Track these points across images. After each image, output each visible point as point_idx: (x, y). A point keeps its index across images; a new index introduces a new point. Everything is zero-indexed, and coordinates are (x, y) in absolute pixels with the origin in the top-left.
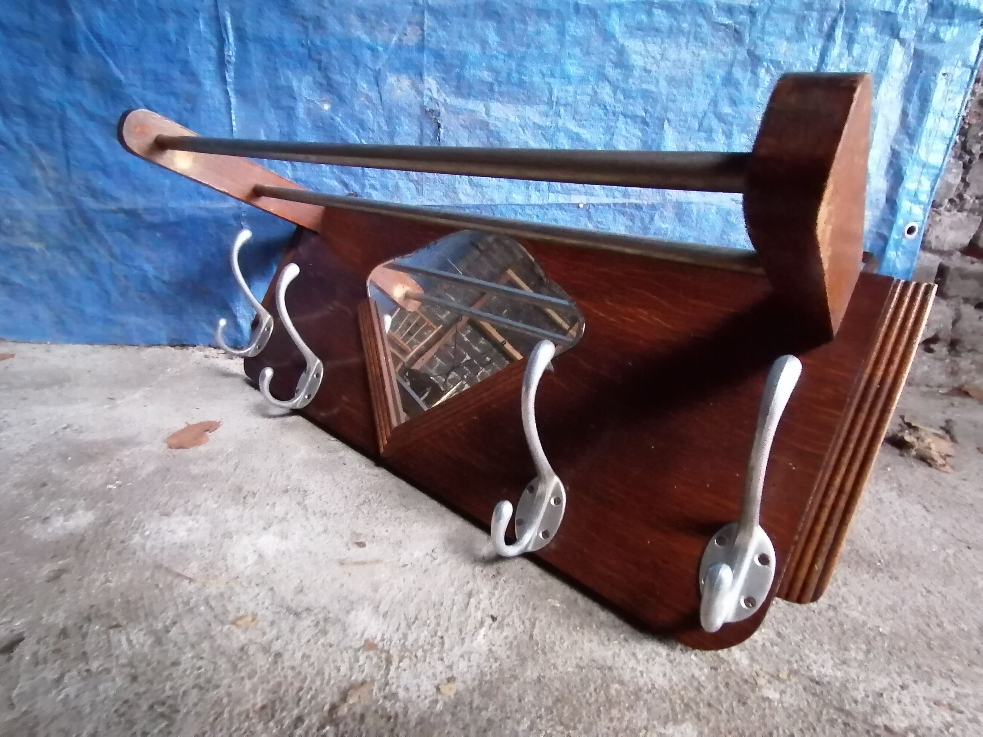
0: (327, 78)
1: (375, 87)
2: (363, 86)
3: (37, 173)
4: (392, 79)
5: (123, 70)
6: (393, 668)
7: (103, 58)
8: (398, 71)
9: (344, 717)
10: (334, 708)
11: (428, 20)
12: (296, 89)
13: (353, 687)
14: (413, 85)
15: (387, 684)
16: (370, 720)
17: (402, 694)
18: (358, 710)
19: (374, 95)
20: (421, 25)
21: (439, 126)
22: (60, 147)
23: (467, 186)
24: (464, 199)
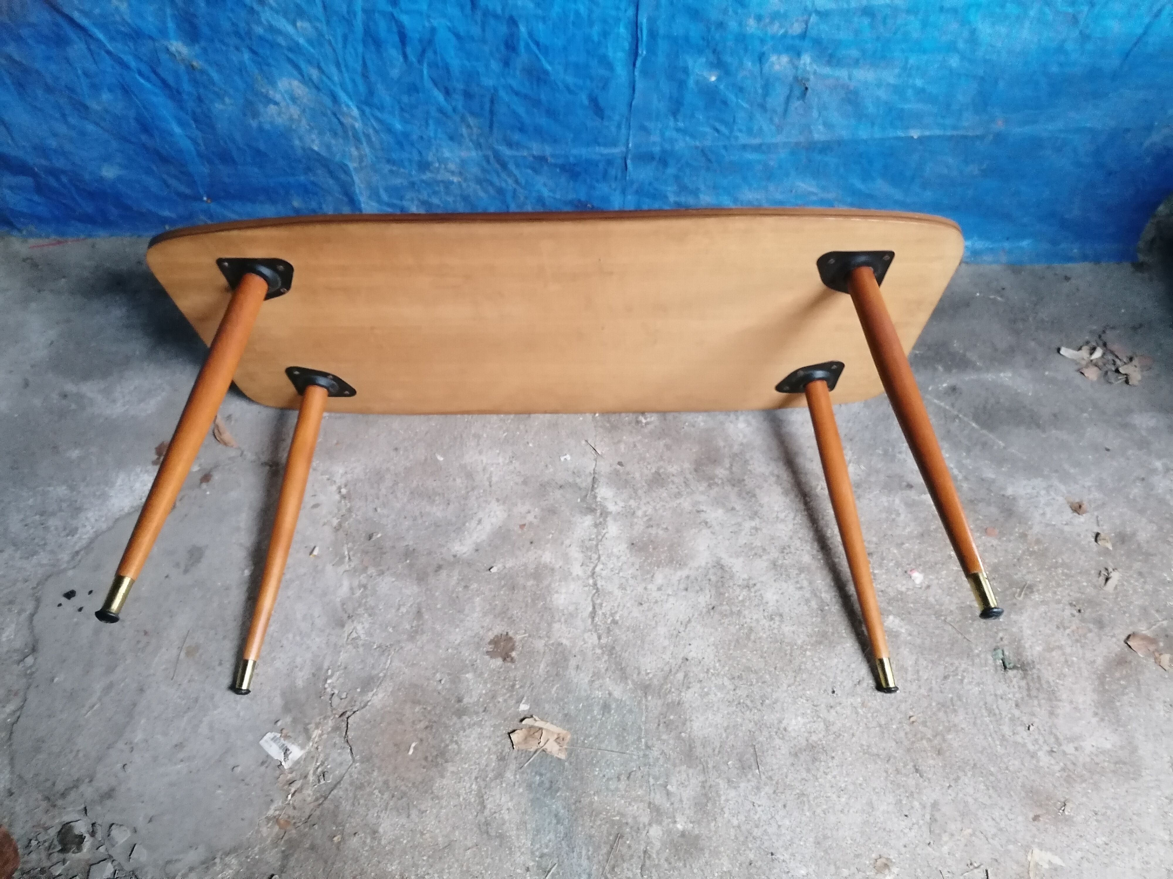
0: (719, 59)
1: (758, 65)
2: (749, 64)
3: (464, 131)
4: (774, 58)
5: (551, 63)
7: (537, 57)
8: (779, 53)
11: (814, 18)
12: (690, 67)
14: (791, 61)
19: (756, 69)
20: (807, 22)
21: (807, 89)
22: (487, 113)
23: (821, 127)
24: (816, 136)
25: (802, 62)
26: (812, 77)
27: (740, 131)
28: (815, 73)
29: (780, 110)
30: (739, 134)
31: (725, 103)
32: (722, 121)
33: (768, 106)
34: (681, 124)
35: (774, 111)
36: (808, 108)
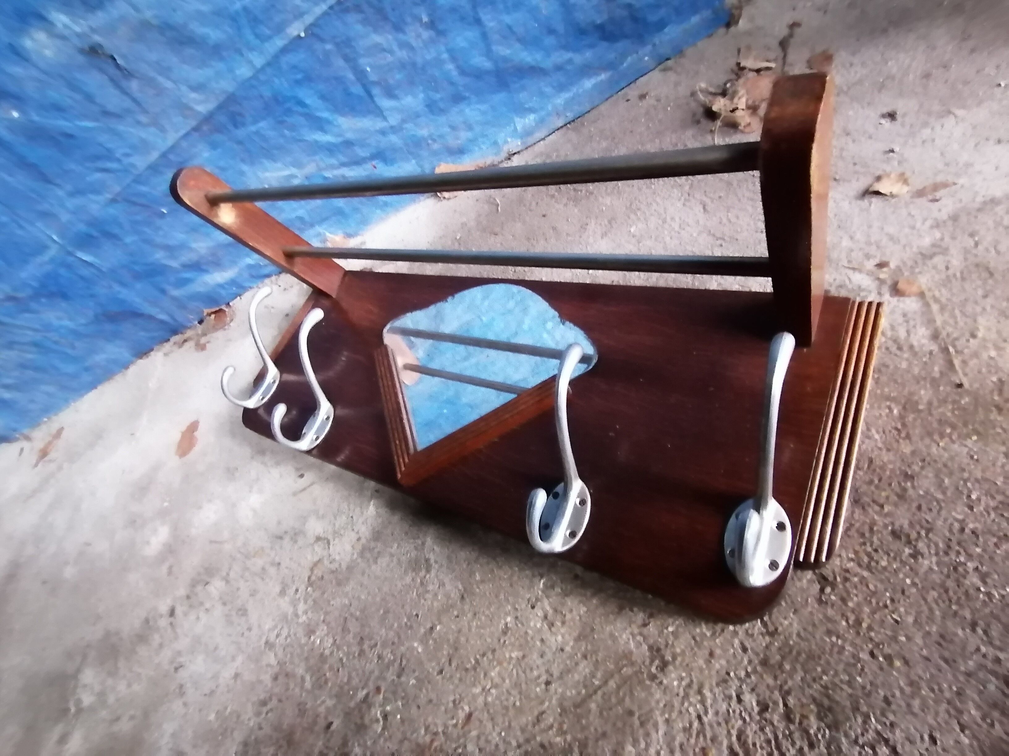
1: (28, 65)
6: (331, 546)
9: (314, 581)
10: (309, 578)
13: (316, 564)
14: (50, 34)
15: (330, 556)
16: (326, 577)
17: (337, 558)
18: (320, 575)
19: (34, 72)
21: (112, 58)
23: (193, 95)
24: (202, 109)
25: (60, 25)
26: (97, 38)
27: (127, 155)
28: (93, 30)
29: (127, 103)
30: (132, 160)
31: (70, 136)
32: (98, 158)
33: (110, 107)
34: (69, 187)
35: (128, 111)
36: (150, 82)
